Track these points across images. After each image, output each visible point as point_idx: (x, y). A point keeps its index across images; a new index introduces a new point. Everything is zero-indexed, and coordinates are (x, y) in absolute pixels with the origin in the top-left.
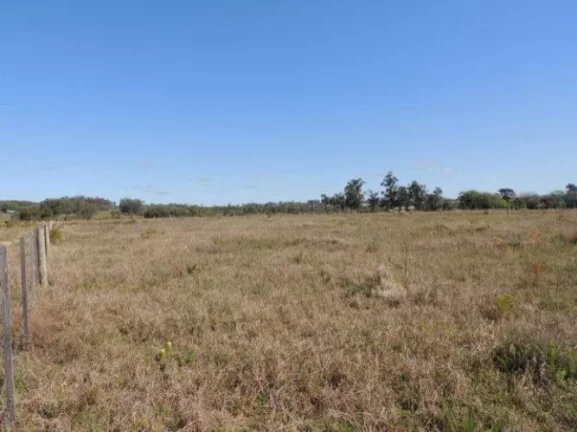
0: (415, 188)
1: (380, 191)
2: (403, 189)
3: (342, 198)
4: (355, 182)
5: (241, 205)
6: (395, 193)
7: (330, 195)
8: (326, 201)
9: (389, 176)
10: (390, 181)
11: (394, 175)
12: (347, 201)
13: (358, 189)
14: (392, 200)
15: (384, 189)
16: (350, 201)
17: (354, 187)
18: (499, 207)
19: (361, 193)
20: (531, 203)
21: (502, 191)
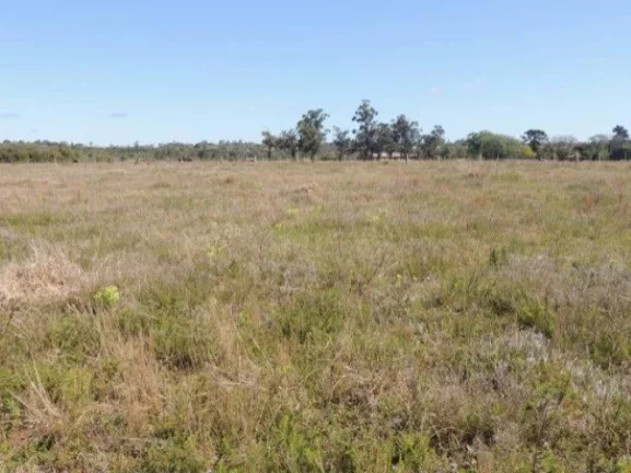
0: (402, 126)
1: (352, 130)
2: (384, 126)
3: (293, 138)
4: (314, 114)
5: (156, 146)
6: (372, 133)
7: (276, 133)
8: (269, 142)
9: (363, 107)
10: (365, 114)
11: (371, 105)
12: (301, 144)
13: (318, 124)
14: (367, 143)
15: (357, 126)
16: (304, 143)
17: (312, 122)
18: (523, 156)
19: (322, 131)
20: (563, 152)
21: (531, 133)
